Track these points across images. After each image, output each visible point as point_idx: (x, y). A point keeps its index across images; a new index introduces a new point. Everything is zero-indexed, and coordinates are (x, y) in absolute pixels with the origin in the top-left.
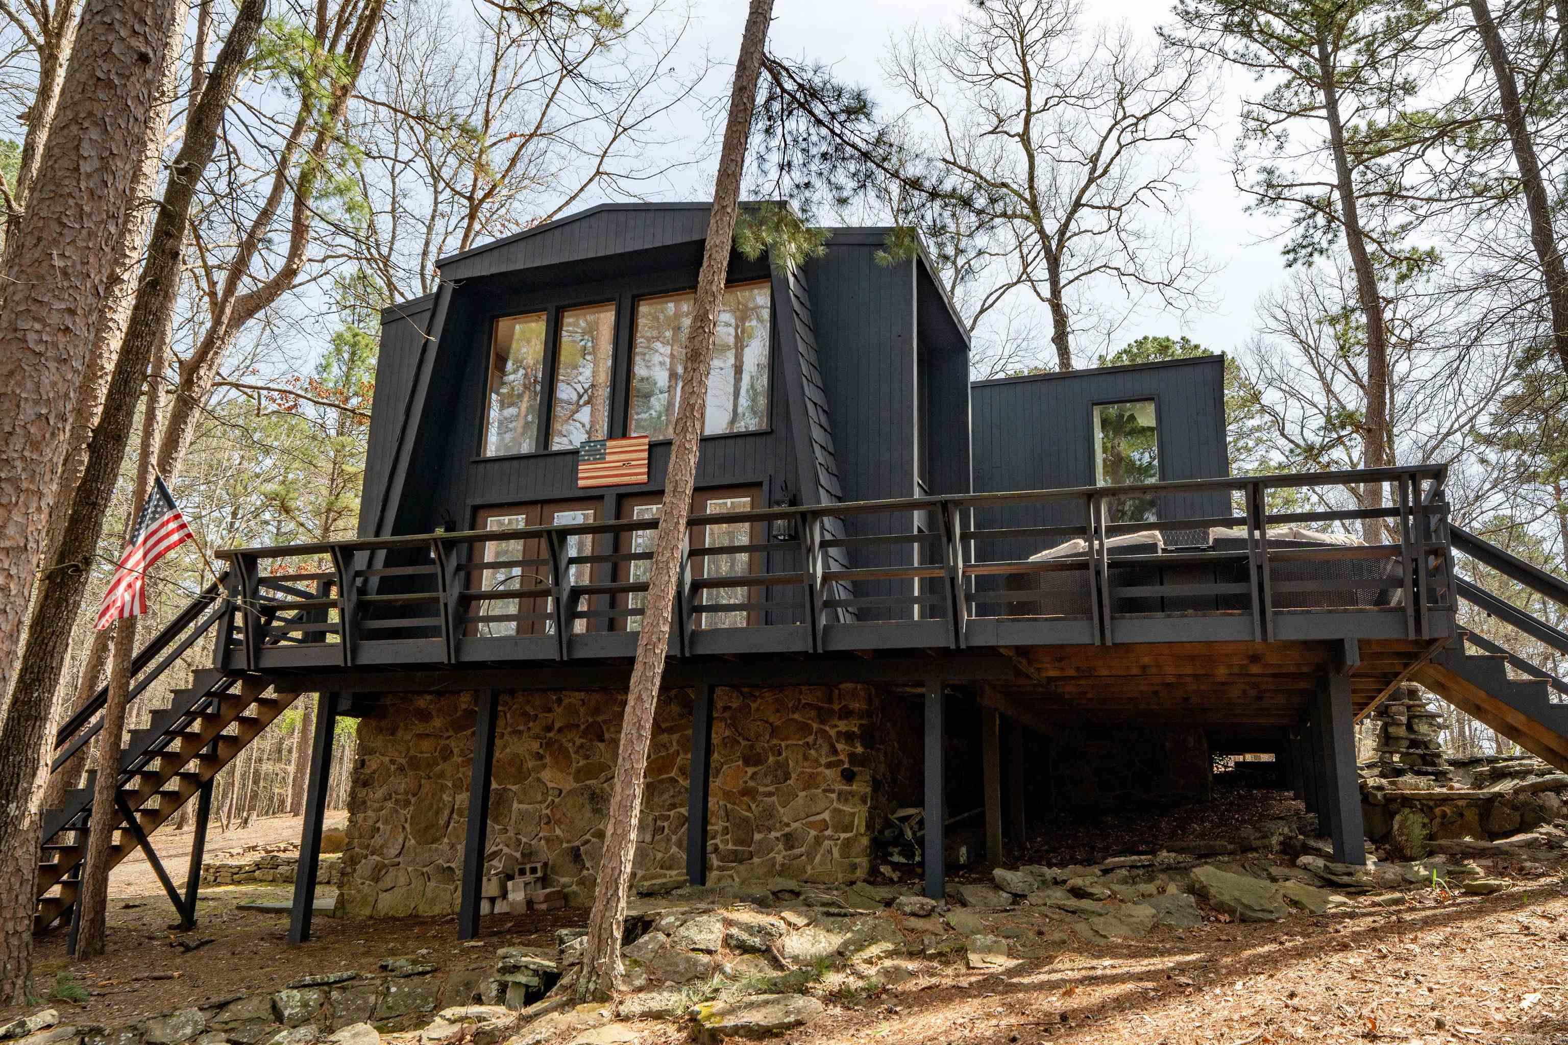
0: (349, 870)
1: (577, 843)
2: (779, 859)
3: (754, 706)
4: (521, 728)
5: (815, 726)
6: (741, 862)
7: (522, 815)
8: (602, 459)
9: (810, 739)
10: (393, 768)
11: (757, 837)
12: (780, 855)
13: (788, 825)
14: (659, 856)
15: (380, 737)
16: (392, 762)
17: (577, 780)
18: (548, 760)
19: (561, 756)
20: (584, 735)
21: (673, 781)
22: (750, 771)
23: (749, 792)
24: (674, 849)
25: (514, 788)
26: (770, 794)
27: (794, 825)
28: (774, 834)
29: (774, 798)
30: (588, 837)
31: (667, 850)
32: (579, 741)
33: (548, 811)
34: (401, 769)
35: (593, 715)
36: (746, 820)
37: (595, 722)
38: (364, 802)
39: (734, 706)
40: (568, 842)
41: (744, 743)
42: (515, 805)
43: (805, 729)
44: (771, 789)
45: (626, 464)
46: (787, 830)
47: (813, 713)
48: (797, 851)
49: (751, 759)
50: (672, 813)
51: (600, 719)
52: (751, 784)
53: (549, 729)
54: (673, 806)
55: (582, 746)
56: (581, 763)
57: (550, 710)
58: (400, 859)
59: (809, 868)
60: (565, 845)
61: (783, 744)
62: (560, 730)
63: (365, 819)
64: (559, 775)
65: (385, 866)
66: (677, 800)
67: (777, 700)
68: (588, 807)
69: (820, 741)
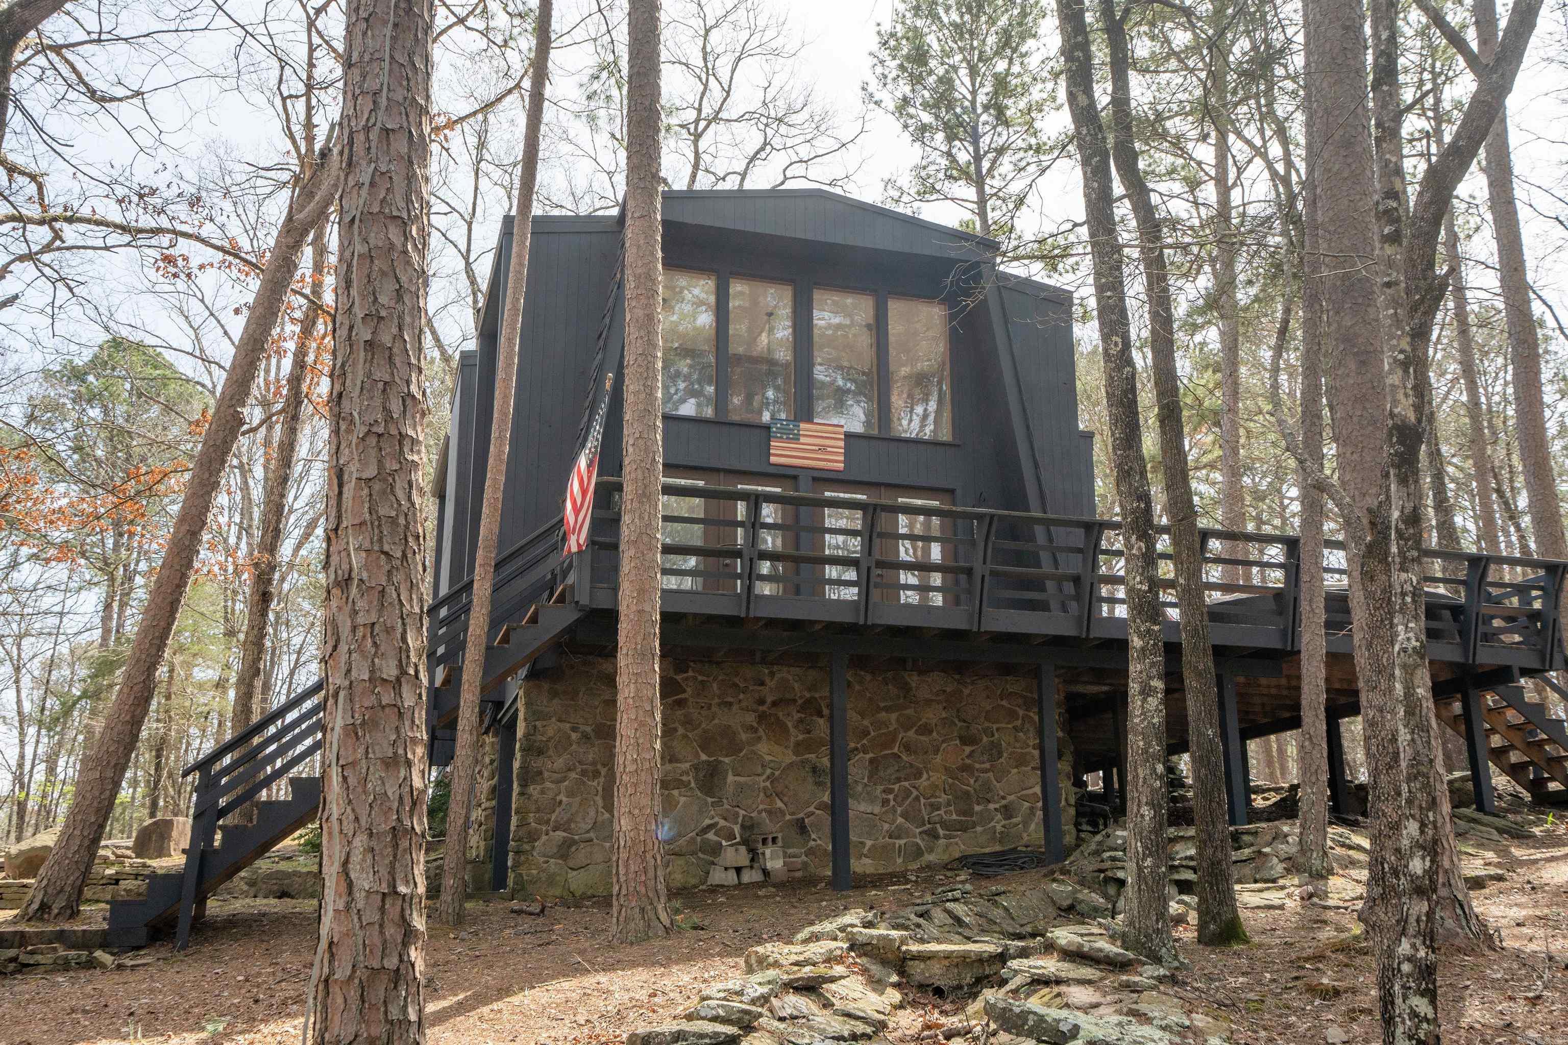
0: (527, 847)
1: (801, 815)
2: (999, 828)
3: (966, 692)
4: (730, 699)
5: (1021, 712)
6: (965, 830)
7: (740, 787)
8: (796, 438)
9: (1019, 722)
10: (574, 736)
11: (977, 808)
12: (998, 824)
13: (1003, 798)
14: (886, 826)
15: (556, 701)
16: (574, 729)
17: (796, 753)
18: (761, 732)
19: (778, 730)
20: (802, 709)
21: (897, 756)
22: (968, 749)
23: (965, 768)
24: (900, 820)
25: (727, 760)
26: (986, 771)
27: (1012, 797)
28: (992, 806)
29: (991, 774)
30: (812, 809)
31: (894, 821)
32: (797, 716)
33: (768, 784)
34: (586, 737)
35: (809, 690)
36: (967, 793)
37: (812, 698)
38: (540, 773)
39: (948, 690)
40: (792, 814)
41: (959, 724)
42: (731, 778)
43: (1012, 715)
44: (987, 765)
45: (822, 449)
46: (1004, 802)
47: (1020, 701)
48: (1014, 820)
49: (966, 740)
50: (896, 787)
51: (817, 695)
52: (968, 761)
53: (762, 702)
54: (899, 780)
55: (801, 721)
56: (801, 737)
57: (762, 684)
58: (592, 835)
59: (1025, 835)
60: (788, 817)
61: (995, 726)
62: (774, 704)
63: (543, 792)
64: (776, 748)
65: (574, 842)
66: (902, 775)
67: (987, 687)
68: (810, 779)
69: (1027, 726)
